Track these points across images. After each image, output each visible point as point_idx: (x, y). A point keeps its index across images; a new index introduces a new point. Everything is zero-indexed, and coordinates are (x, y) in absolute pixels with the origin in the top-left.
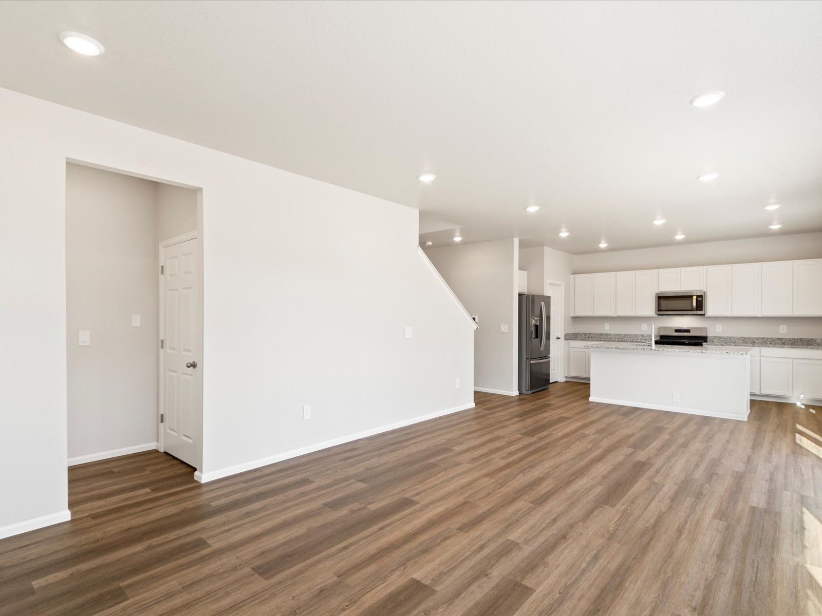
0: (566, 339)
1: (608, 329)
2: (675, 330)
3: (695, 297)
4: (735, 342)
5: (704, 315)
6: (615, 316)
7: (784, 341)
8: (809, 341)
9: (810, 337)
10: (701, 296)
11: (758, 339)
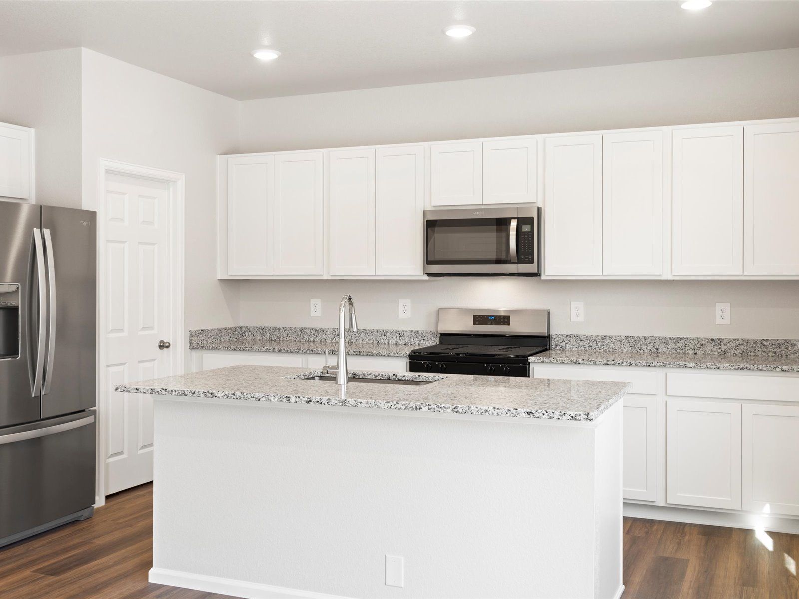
0: (193, 347)
1: (318, 314)
2: (475, 317)
3: (514, 224)
4: (613, 351)
5: (537, 274)
6: (325, 277)
7: (724, 348)
8: (779, 346)
9: (781, 337)
10: (529, 221)
11: (665, 341)
